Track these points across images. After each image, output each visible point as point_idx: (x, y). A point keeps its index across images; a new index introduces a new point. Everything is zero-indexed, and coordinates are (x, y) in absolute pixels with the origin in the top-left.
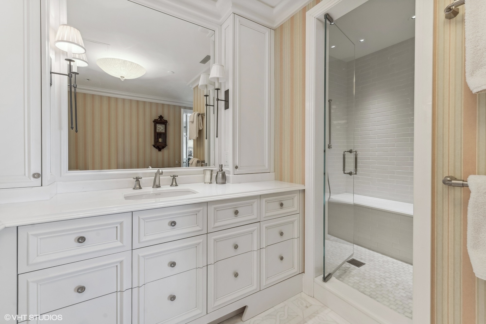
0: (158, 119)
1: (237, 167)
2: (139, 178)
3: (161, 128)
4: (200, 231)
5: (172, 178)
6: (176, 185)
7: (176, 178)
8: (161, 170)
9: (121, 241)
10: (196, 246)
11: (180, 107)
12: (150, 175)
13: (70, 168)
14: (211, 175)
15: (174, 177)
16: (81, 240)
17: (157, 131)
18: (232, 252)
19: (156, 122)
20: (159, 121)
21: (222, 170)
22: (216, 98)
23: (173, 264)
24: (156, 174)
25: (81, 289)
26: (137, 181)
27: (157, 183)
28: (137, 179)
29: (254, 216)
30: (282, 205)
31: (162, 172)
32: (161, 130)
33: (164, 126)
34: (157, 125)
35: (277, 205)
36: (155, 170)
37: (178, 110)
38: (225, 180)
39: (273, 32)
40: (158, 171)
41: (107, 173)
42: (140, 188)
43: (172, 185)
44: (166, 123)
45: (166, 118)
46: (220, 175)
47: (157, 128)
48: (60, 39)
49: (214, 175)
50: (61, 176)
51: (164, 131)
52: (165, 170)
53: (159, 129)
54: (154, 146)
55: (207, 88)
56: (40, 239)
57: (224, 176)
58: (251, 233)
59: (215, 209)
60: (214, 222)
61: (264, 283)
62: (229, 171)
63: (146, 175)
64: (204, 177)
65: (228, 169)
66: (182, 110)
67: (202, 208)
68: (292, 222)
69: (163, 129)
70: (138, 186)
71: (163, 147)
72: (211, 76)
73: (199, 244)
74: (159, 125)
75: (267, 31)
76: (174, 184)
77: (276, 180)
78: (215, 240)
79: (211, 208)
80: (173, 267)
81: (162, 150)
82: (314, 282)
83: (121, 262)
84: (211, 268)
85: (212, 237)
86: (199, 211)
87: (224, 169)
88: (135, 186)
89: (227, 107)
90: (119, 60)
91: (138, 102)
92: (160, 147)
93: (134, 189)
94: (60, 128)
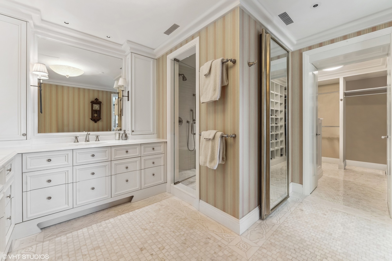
0: (95, 101)
1: (133, 131)
2: (77, 137)
3: (96, 107)
4: (107, 159)
5: (96, 137)
6: (99, 141)
7: (98, 137)
8: (89, 133)
9: (68, 162)
10: (105, 166)
11: (111, 93)
12: (83, 135)
13: (39, 132)
14: (119, 135)
15: (97, 136)
16: (49, 160)
17: (94, 109)
18: (125, 170)
19: (93, 103)
20: (95, 102)
21: (125, 133)
22: (122, 95)
23: (93, 174)
24: (87, 135)
25: (49, 181)
26: (76, 138)
27: (87, 139)
28: (76, 137)
29: (138, 154)
30: (153, 149)
31: (90, 133)
32: (96, 108)
33: (99, 105)
34: (94, 105)
35: (151, 149)
36: (86, 133)
37: (109, 94)
38: (127, 138)
39: (155, 60)
40: (88, 133)
41: (59, 134)
42: (78, 142)
43: (96, 141)
44: (101, 103)
45: (100, 100)
46: (124, 136)
47: (94, 107)
48: (36, 70)
49: (121, 135)
50: (34, 135)
51: (99, 109)
52: (91, 133)
53: (95, 107)
54: (91, 119)
55: (119, 89)
56: (32, 159)
57: (126, 136)
58: (136, 162)
59: (115, 150)
60: (115, 156)
61: (143, 186)
62: (129, 134)
63: (81, 135)
64: (116, 136)
65: (129, 132)
66: (112, 95)
67: (108, 149)
68: (160, 158)
69: (98, 107)
70: (76, 141)
71: (98, 120)
72: (119, 84)
73: (106, 165)
74: (95, 105)
75: (152, 61)
76: (97, 140)
77: (157, 138)
78: (115, 164)
79: (113, 149)
80: (93, 175)
81: (97, 122)
82: (170, 185)
83: (68, 171)
84: (113, 177)
85: (113, 163)
86: (106, 150)
87: (127, 132)
88: (75, 141)
89: (128, 100)
90: (65, 66)
91: (79, 88)
92: (96, 120)
93: (74, 142)
94: (34, 112)
